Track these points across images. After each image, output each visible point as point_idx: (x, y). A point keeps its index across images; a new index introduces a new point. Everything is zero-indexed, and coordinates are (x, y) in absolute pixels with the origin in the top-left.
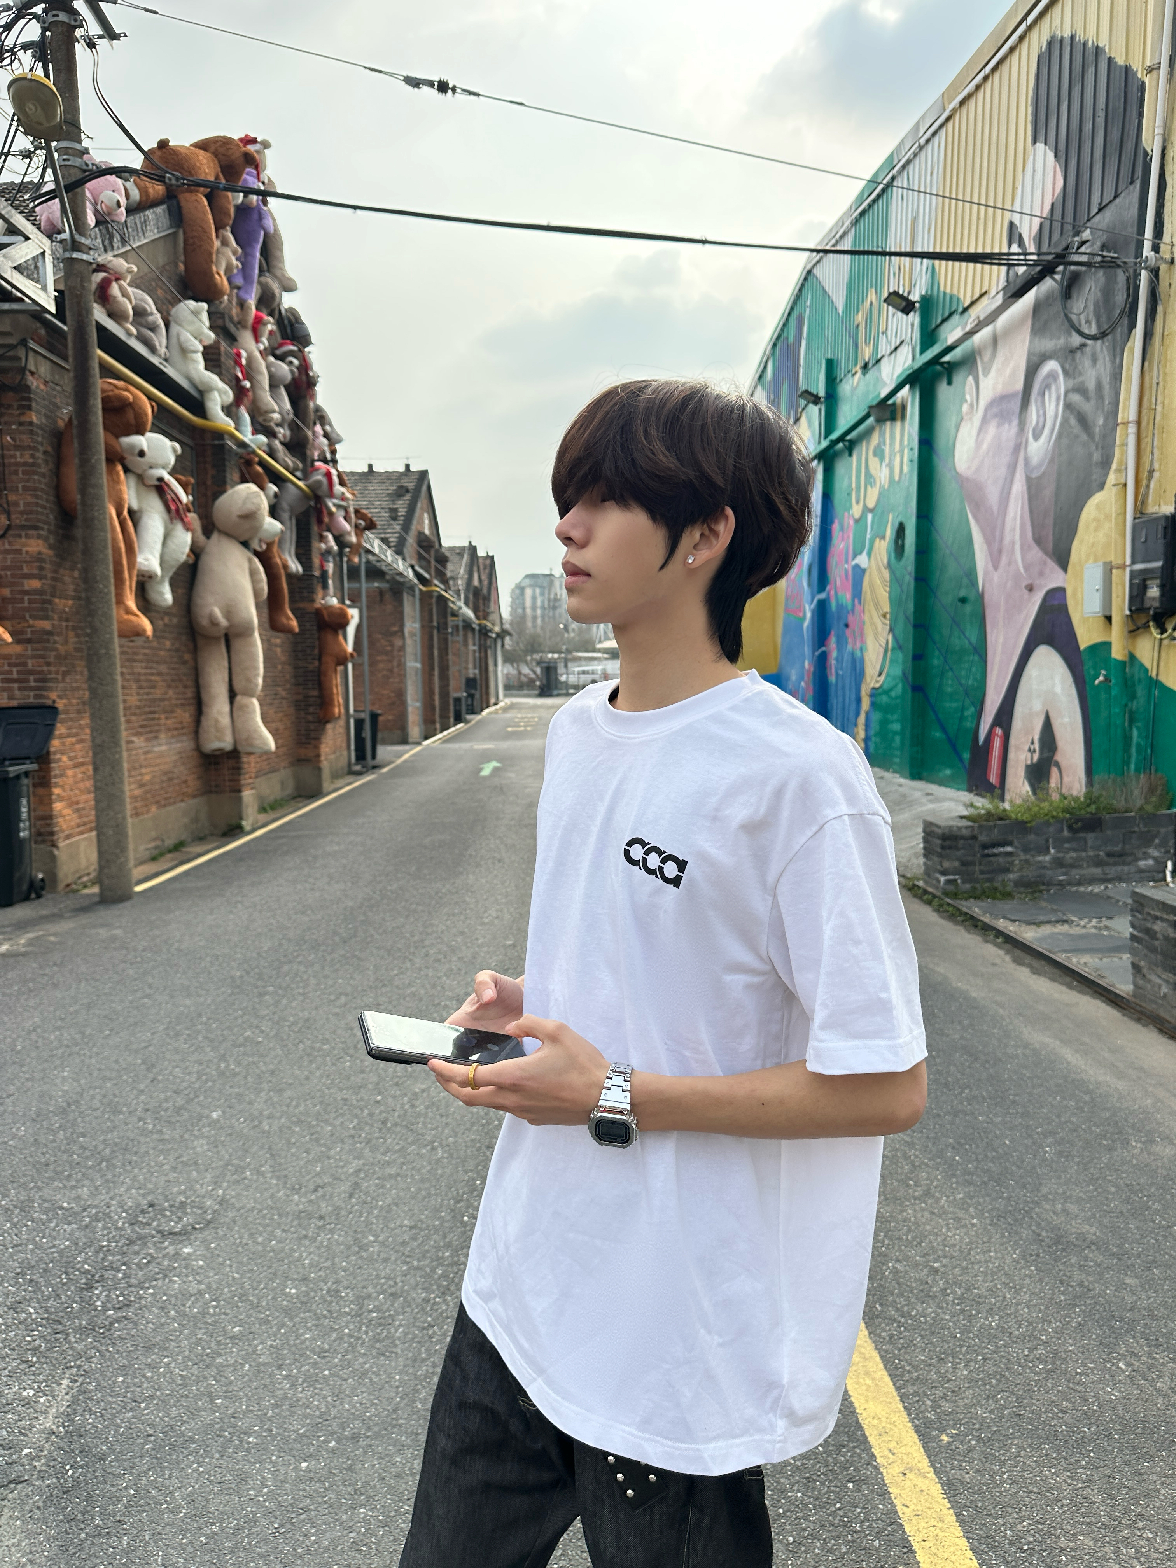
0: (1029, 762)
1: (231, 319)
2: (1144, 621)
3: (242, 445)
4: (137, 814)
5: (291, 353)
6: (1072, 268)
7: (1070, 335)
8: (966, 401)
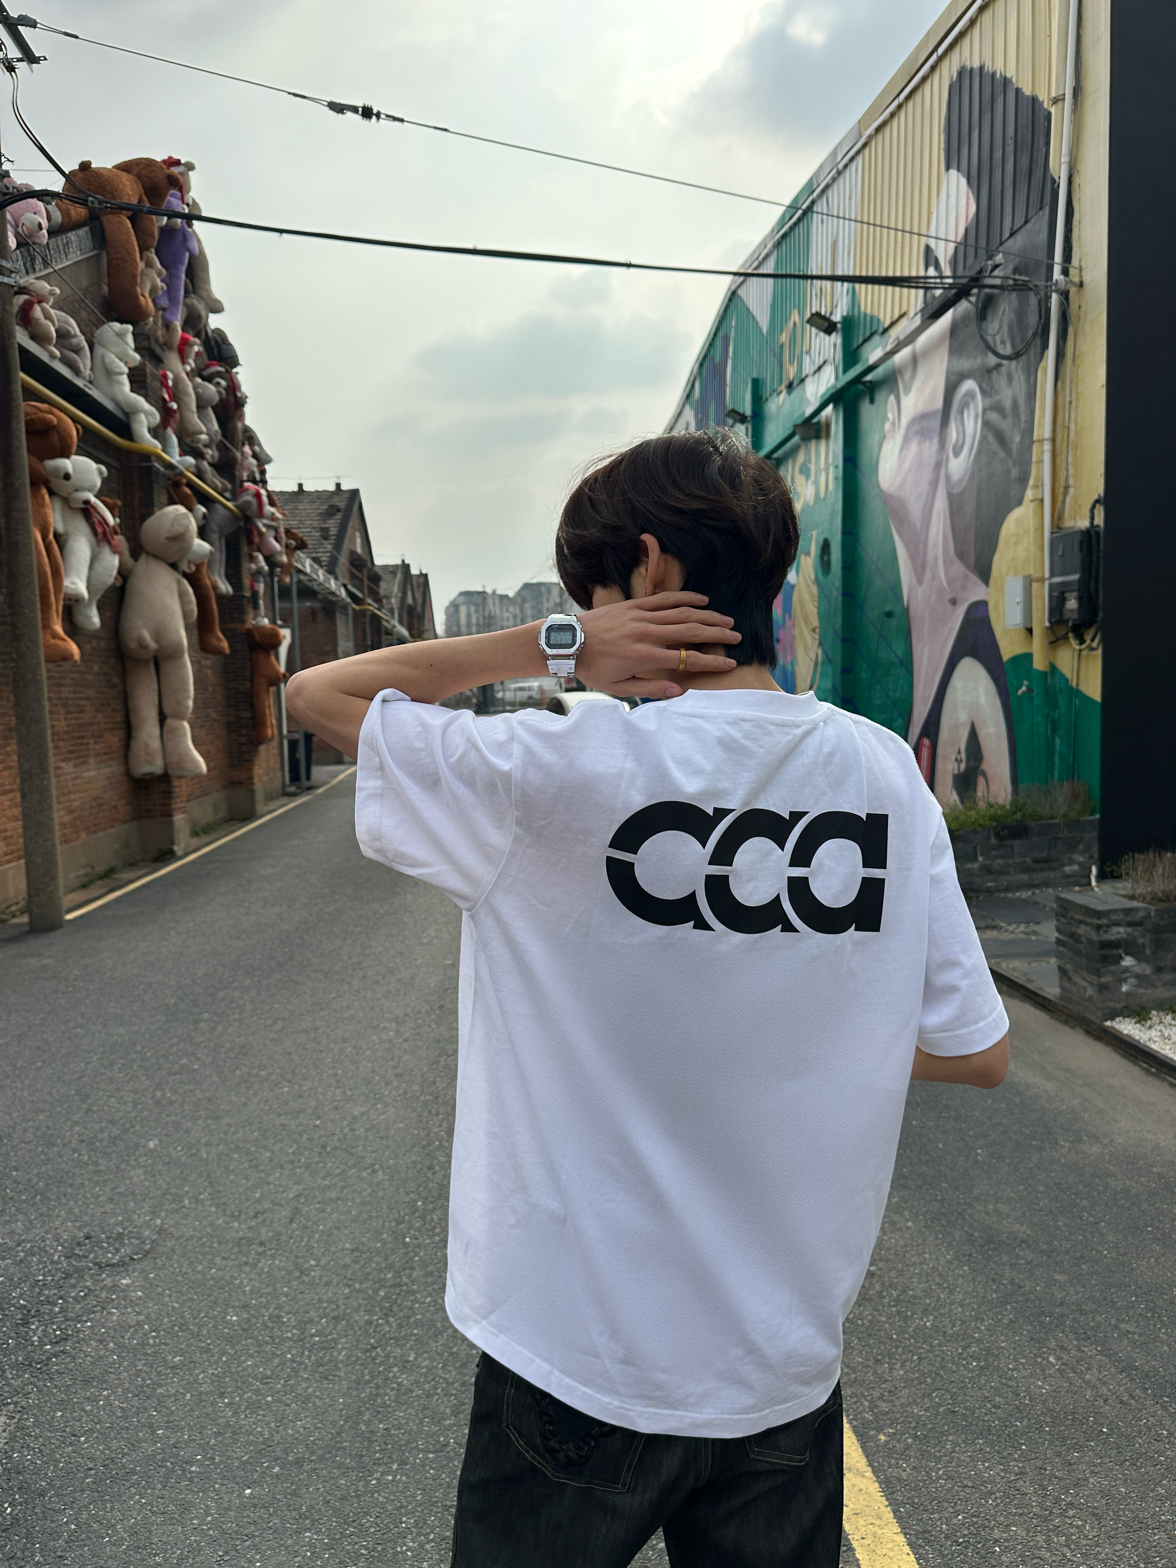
0: (956, 772)
1: (157, 341)
2: (1064, 632)
3: (170, 466)
4: (66, 841)
5: (218, 374)
6: (987, 290)
7: (986, 355)
8: (888, 419)
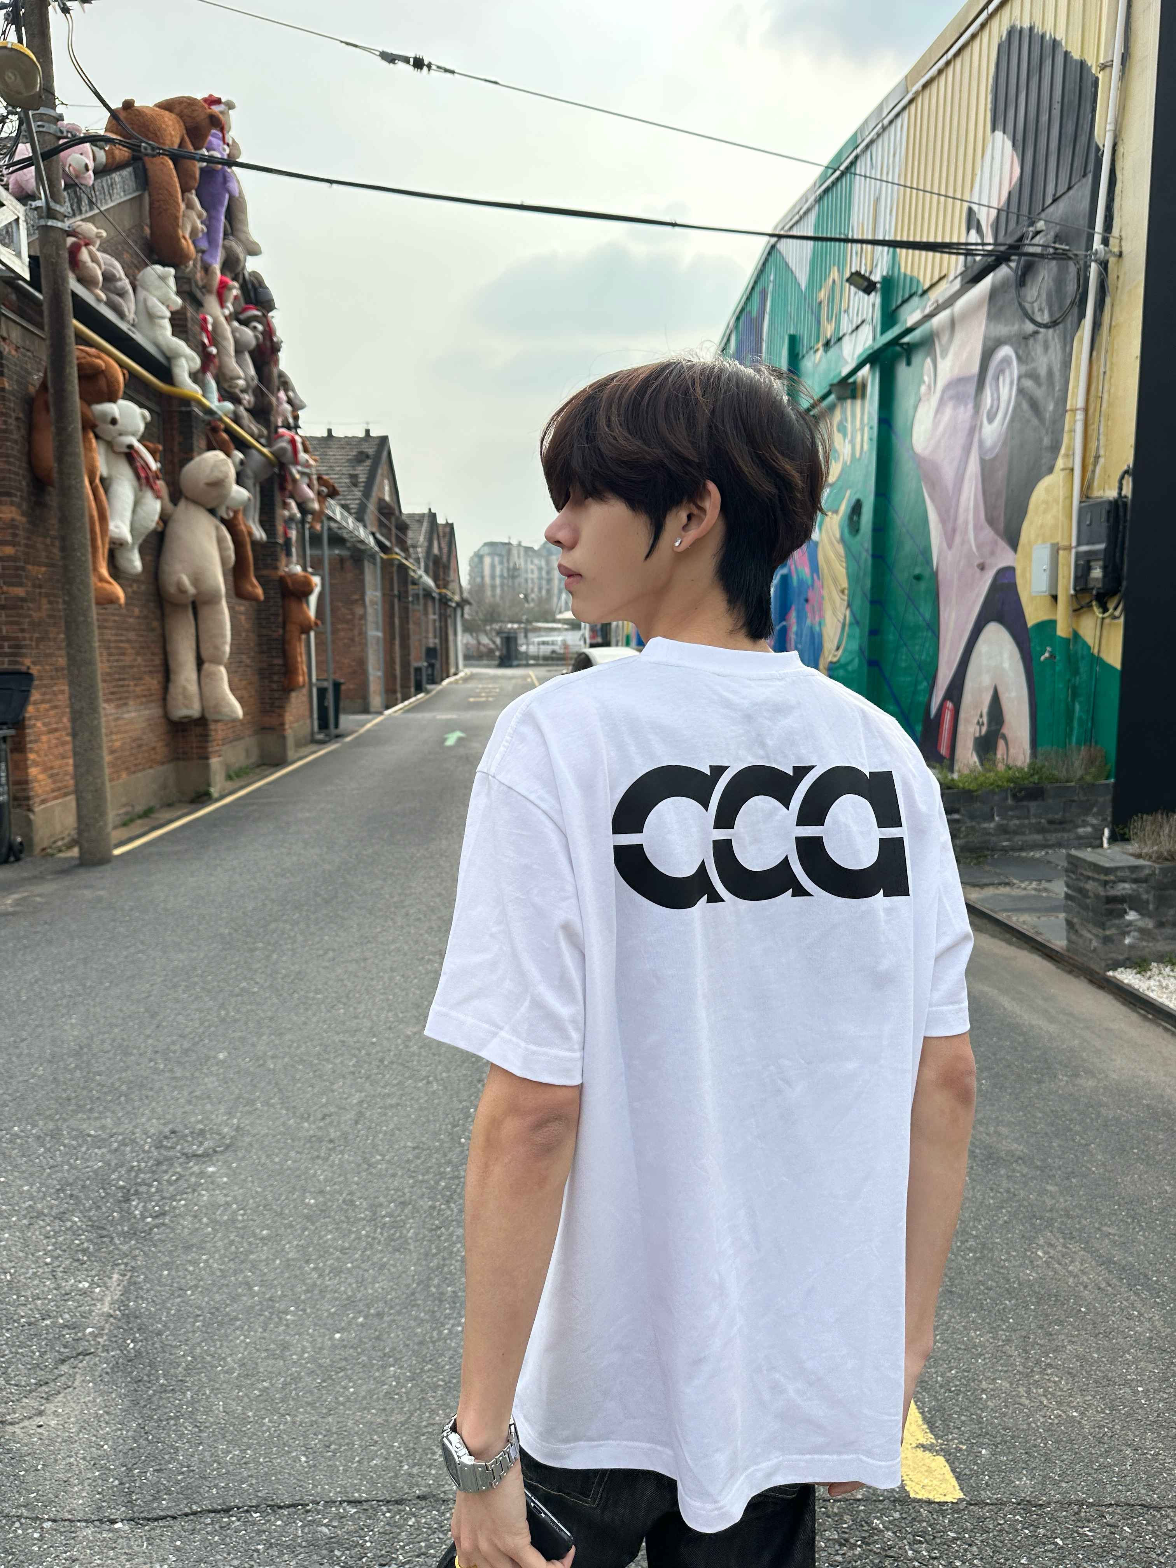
0: (977, 735)
1: (196, 283)
2: (1088, 600)
3: (209, 412)
4: (113, 779)
5: (255, 318)
6: (1027, 258)
7: (1024, 322)
8: (924, 382)
